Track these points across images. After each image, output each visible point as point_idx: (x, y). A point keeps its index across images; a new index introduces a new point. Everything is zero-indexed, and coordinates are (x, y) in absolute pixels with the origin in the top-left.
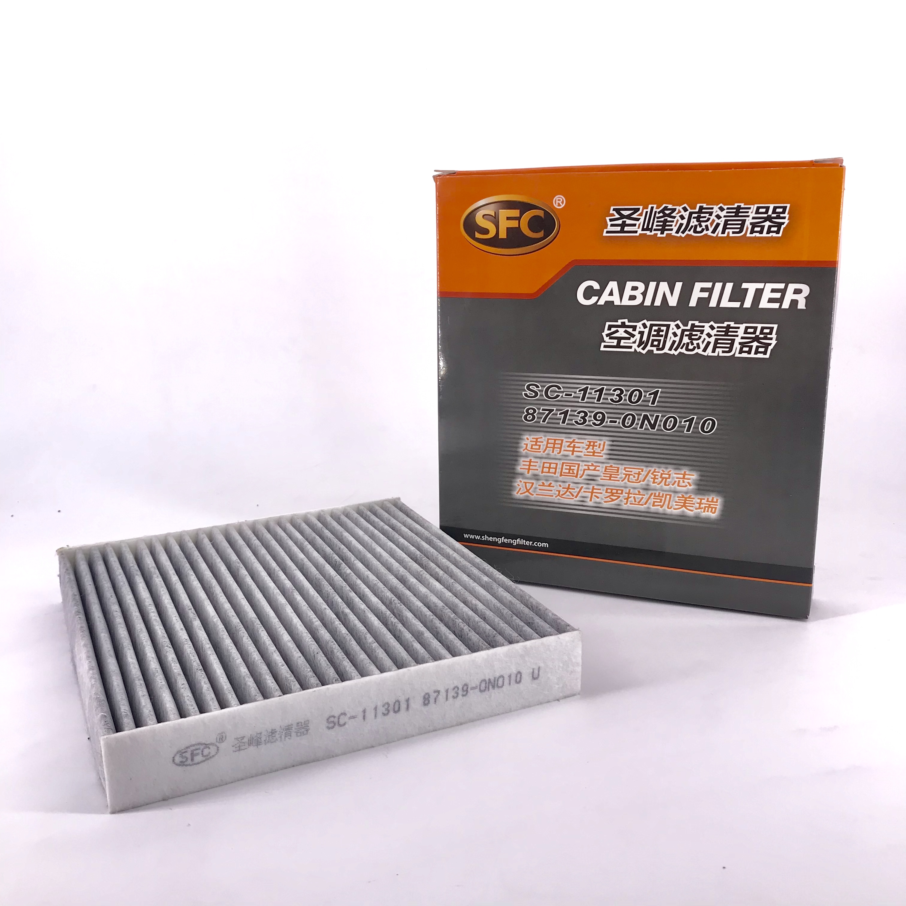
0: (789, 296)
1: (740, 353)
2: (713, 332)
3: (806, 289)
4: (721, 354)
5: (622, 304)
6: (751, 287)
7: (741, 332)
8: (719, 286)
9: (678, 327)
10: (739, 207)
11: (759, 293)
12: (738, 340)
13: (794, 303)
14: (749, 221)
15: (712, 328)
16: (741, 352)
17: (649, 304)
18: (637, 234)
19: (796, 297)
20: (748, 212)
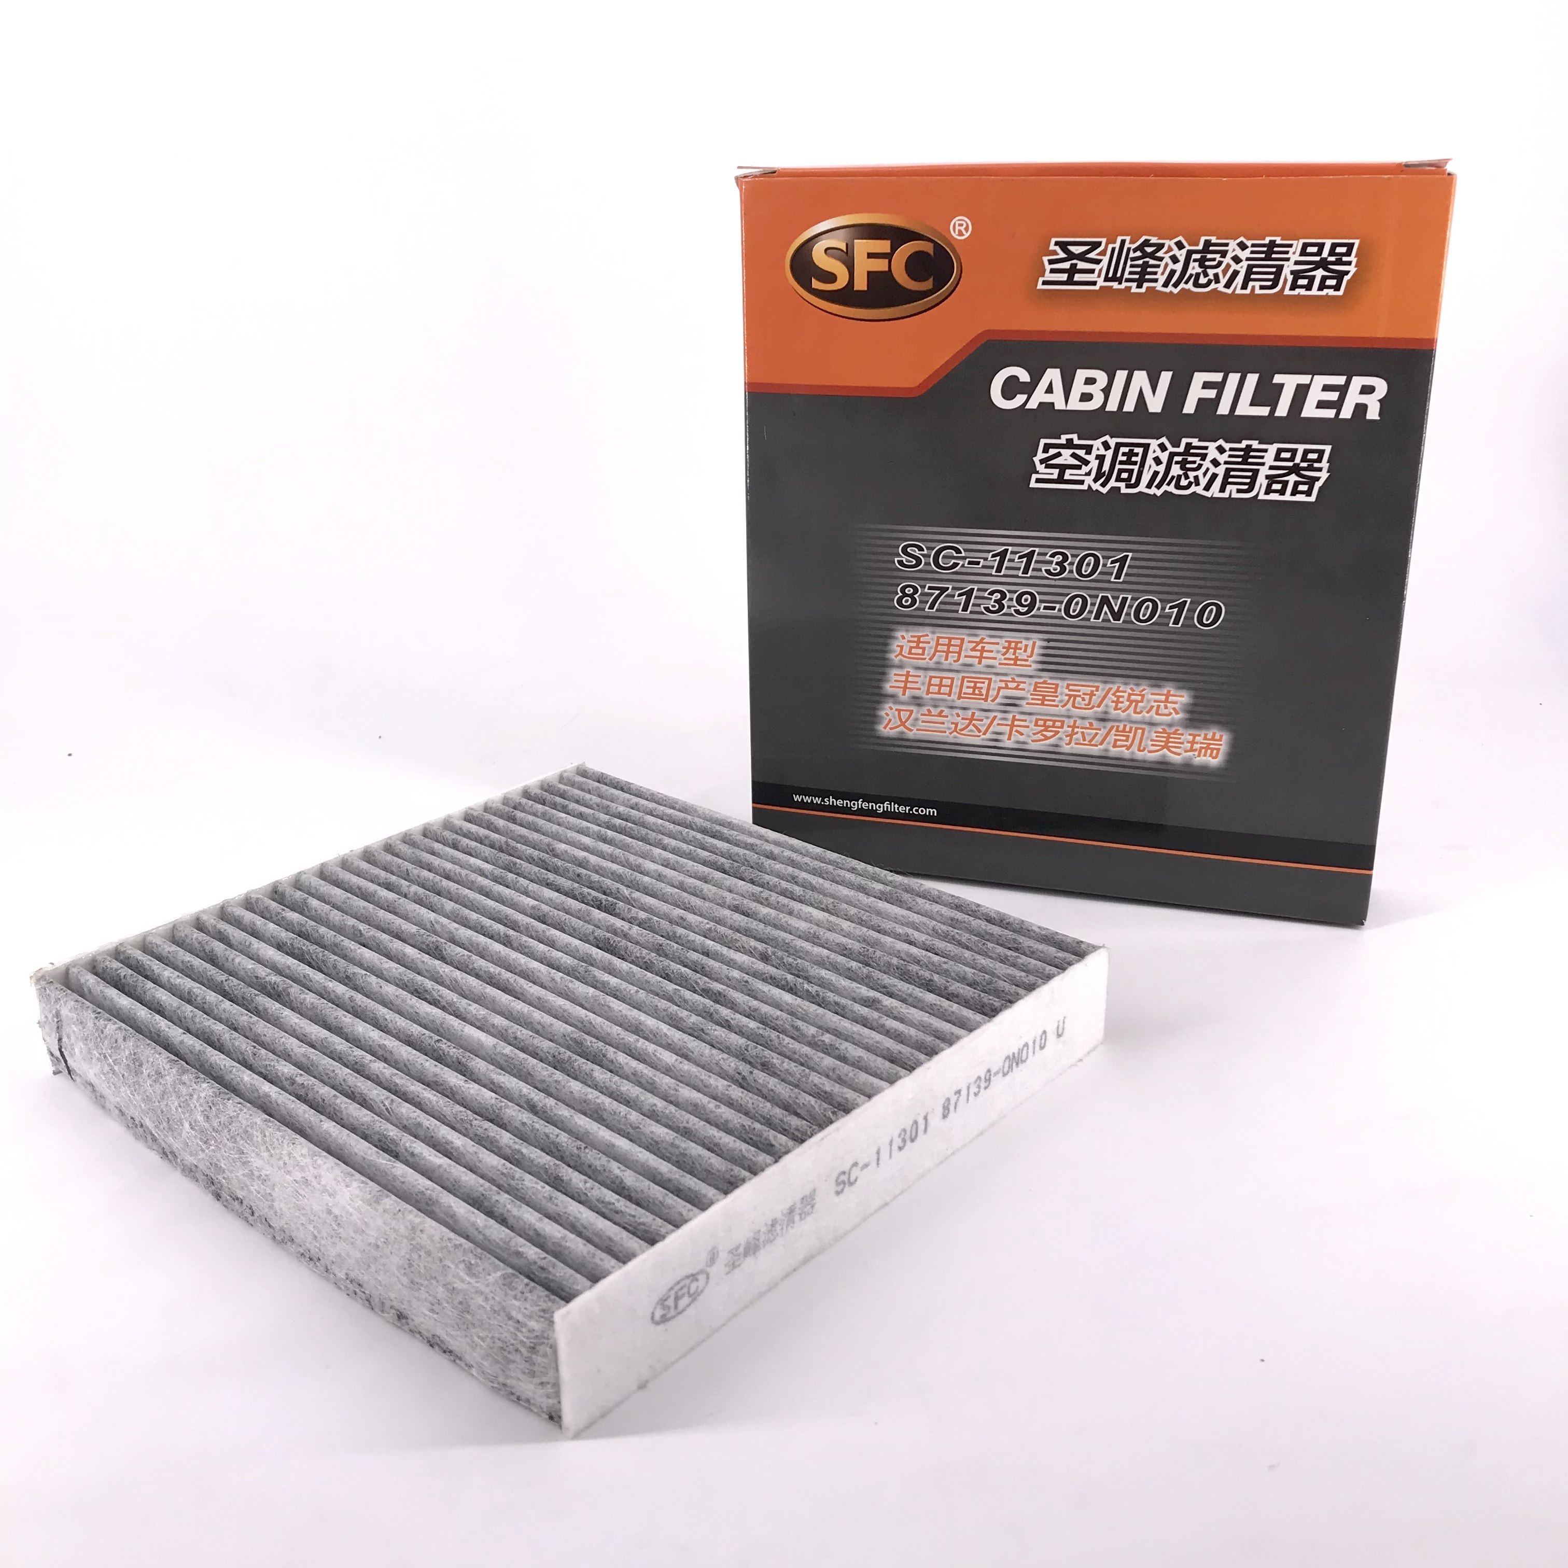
0: (1353, 397)
1: (1267, 493)
2: (1222, 458)
3: (1381, 387)
4: (1235, 495)
5: (1069, 408)
6: (1289, 382)
7: (1269, 458)
8: (1234, 378)
9: (1163, 448)
10: (1272, 244)
11: (1302, 392)
12: (1264, 471)
13: (1361, 409)
14: (1288, 268)
15: (1221, 450)
16: (1268, 491)
17: (1115, 409)
18: (1097, 288)
19: (1364, 399)
20: (1287, 253)
